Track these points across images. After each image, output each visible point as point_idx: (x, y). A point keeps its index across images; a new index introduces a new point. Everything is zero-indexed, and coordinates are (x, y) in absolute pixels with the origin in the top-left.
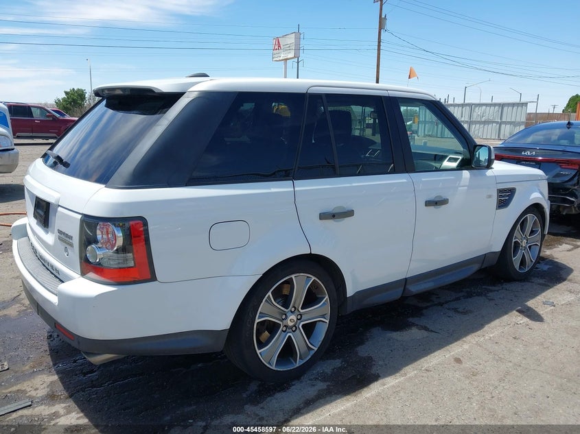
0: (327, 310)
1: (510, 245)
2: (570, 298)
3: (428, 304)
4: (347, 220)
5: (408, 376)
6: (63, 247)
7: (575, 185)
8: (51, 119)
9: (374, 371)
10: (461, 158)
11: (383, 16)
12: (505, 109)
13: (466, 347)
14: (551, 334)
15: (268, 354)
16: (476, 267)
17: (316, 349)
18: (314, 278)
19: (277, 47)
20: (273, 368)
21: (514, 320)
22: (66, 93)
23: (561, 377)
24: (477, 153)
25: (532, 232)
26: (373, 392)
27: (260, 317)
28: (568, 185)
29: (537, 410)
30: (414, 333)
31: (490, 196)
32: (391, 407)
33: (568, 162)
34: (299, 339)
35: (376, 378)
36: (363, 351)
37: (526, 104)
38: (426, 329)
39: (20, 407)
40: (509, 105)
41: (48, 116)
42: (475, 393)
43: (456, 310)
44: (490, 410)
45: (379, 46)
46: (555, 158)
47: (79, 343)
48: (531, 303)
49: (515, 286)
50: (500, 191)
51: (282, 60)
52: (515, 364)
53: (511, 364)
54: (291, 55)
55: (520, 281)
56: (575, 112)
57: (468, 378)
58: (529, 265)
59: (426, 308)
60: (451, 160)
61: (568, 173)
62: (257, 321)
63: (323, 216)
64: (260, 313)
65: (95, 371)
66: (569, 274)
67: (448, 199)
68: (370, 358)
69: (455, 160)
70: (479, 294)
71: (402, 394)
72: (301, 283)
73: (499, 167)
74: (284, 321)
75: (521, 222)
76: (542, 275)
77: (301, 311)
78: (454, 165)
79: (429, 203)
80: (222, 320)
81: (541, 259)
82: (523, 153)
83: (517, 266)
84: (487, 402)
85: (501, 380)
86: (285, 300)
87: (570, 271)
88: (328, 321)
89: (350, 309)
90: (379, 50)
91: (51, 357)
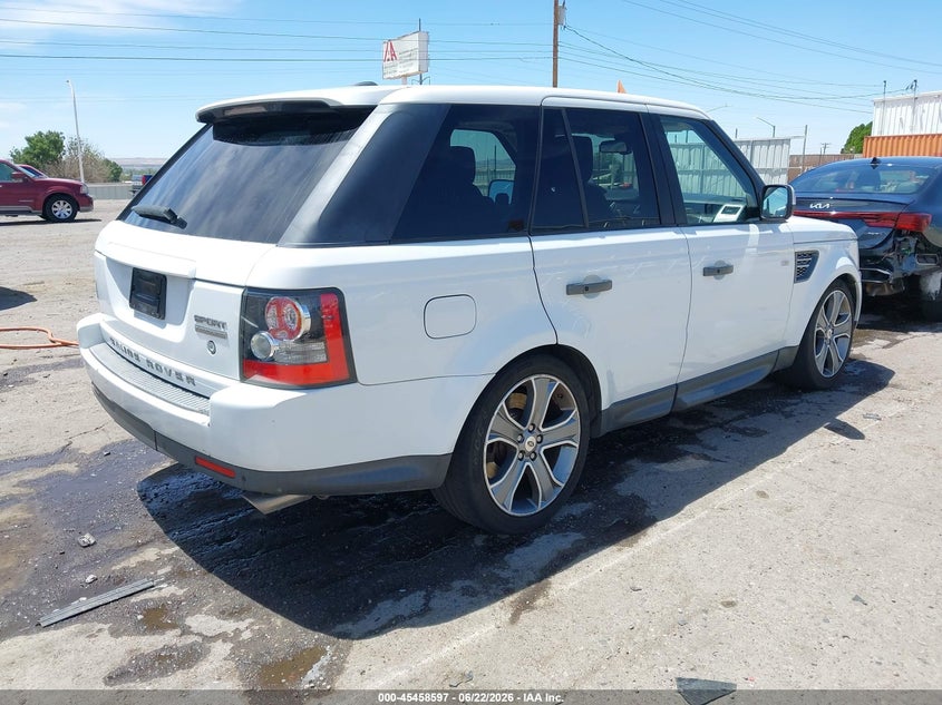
0: (577, 429)
1: (812, 337)
2: (901, 408)
3: (701, 426)
4: (604, 295)
5: (697, 517)
6: (206, 342)
7: (889, 251)
8: (21, 181)
9: (647, 512)
10: (742, 207)
11: (560, 4)
12: (757, 148)
13: (769, 477)
14: (883, 454)
15: (502, 492)
16: (767, 369)
17: (563, 485)
18: (559, 382)
19: (389, 56)
20: (509, 512)
21: (827, 440)
22: (28, 139)
23: (908, 506)
24: (765, 201)
25: (840, 318)
26: (654, 540)
27: (490, 438)
28: (880, 252)
29: (883, 547)
30: (689, 464)
31: (785, 263)
32: (684, 556)
33: (878, 217)
34: (541, 472)
35: (652, 521)
36: (625, 488)
37: (787, 141)
38: (707, 458)
39: (139, 589)
40: (762, 142)
41: (15, 177)
42: (795, 533)
43: (743, 432)
44: (821, 550)
45: (555, 51)
46: (859, 212)
47: (244, 479)
48: (844, 417)
49: (818, 397)
50: (799, 255)
51: (400, 77)
52: (842, 495)
53: (836, 494)
54: (414, 68)
55: (825, 390)
56: (861, 152)
57: (779, 514)
58: (836, 366)
59: (700, 431)
60: (728, 211)
61: (879, 234)
62: (488, 442)
63: (572, 289)
64: (492, 431)
65: (234, 539)
66: (890, 378)
67: (732, 267)
68: (635, 498)
69: (734, 210)
70: (772, 410)
71: (694, 539)
72: (543, 387)
73: (796, 224)
74: (521, 445)
75: (825, 304)
76: (855, 381)
77: (543, 430)
78: (734, 217)
79: (708, 271)
80: (442, 441)
81: (849, 360)
82: (811, 206)
83: (820, 367)
84: (813, 541)
85: (827, 515)
86: (521, 415)
87: (890, 373)
88: (577, 446)
89: (605, 428)
90: (555, 59)
91: (158, 522)
